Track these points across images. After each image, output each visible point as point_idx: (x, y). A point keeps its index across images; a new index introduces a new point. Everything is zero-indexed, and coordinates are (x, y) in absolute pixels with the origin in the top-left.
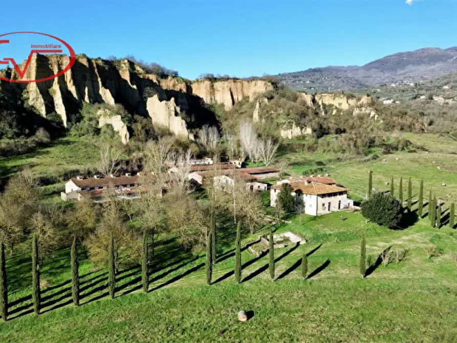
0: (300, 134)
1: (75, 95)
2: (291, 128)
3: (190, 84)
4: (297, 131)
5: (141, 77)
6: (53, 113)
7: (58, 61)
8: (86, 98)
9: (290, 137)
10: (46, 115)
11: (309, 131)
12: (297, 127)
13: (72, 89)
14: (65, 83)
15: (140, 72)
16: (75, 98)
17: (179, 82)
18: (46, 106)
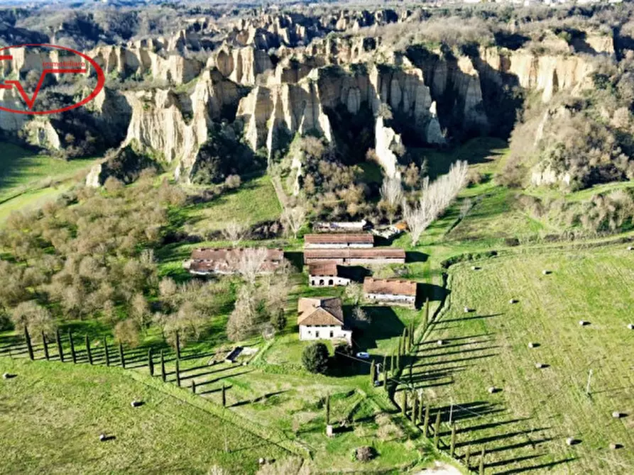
0: (553, 180)
1: (289, 127)
2: (543, 171)
3: (509, 56)
4: (550, 176)
5: (407, 72)
6: (263, 148)
7: (278, 92)
8: (300, 131)
9: (538, 184)
10: (256, 150)
11: (567, 178)
12: (551, 170)
13: (288, 119)
14: (282, 112)
15: (407, 66)
16: (288, 130)
17: (493, 54)
18: (259, 139)
